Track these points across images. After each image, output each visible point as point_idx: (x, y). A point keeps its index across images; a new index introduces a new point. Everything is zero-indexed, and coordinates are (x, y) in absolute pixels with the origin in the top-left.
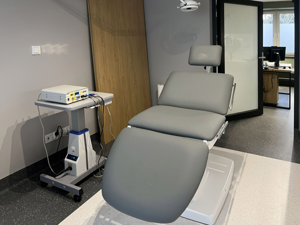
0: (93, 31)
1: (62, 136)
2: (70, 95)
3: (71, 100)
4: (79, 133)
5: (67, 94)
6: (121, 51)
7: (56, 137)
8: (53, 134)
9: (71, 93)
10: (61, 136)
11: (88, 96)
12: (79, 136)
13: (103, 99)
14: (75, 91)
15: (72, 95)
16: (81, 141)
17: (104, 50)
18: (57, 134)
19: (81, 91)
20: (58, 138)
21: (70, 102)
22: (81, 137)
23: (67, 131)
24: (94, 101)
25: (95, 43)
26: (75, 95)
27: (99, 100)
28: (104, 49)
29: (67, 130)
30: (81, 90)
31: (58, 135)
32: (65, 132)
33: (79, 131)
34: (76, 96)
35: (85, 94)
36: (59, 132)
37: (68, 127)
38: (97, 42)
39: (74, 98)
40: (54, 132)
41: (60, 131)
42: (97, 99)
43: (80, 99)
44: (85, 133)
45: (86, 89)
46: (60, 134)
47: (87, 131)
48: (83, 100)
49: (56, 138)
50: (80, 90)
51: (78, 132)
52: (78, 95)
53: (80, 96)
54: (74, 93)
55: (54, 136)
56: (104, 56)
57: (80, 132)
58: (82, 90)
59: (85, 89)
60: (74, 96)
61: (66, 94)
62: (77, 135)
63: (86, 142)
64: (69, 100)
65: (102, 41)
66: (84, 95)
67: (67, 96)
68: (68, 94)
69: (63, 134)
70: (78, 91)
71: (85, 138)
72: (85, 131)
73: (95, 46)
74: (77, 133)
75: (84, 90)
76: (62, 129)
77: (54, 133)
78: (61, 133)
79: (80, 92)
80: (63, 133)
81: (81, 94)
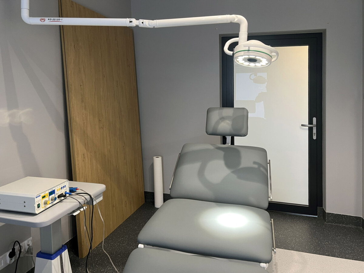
0: (70, 86)
1: (21, 256)
2: (41, 197)
3: (43, 206)
4: (52, 257)
5: (36, 197)
6: (106, 113)
7: (11, 259)
8: (6, 256)
9: (43, 195)
10: (18, 256)
11: (68, 193)
12: (53, 261)
13: (92, 196)
14: (49, 190)
15: (44, 197)
16: (55, 269)
17: (84, 115)
18: (12, 255)
19: (58, 188)
20: (13, 260)
21: (41, 209)
22: (56, 262)
23: (28, 247)
24: (79, 202)
25: (73, 104)
26: (49, 196)
27: (86, 199)
28: (84, 113)
29: (28, 245)
30: (58, 186)
31: (14, 257)
32: (25, 249)
33: (53, 251)
34: (51, 197)
35: (63, 191)
36: (16, 251)
37: (29, 239)
38: (76, 103)
39: (47, 201)
40: (8, 251)
41: (17, 247)
42: (83, 198)
43: (57, 200)
44: (62, 253)
45: (66, 183)
46: (17, 253)
47: (65, 250)
48: (61, 201)
49: (10, 262)
50: (56, 186)
51: (52, 255)
52: (53, 195)
53: (57, 196)
54: (47, 192)
55: (8, 258)
56: (84, 123)
57: (55, 255)
58: (60, 185)
59: (64, 184)
60: (46, 199)
61: (34, 198)
62: (50, 260)
63: (63, 269)
64: (39, 207)
65: (82, 101)
66: (62, 194)
67: (36, 200)
68: (38, 197)
69: (21, 253)
70: (54, 189)
71: (62, 263)
72: (62, 250)
73: (73, 108)
74: (49, 256)
75: (62, 184)
76: (21, 245)
77: (8, 254)
78: (19, 252)
79: (56, 189)
80: (22, 250)
81: (58, 192)
